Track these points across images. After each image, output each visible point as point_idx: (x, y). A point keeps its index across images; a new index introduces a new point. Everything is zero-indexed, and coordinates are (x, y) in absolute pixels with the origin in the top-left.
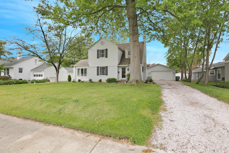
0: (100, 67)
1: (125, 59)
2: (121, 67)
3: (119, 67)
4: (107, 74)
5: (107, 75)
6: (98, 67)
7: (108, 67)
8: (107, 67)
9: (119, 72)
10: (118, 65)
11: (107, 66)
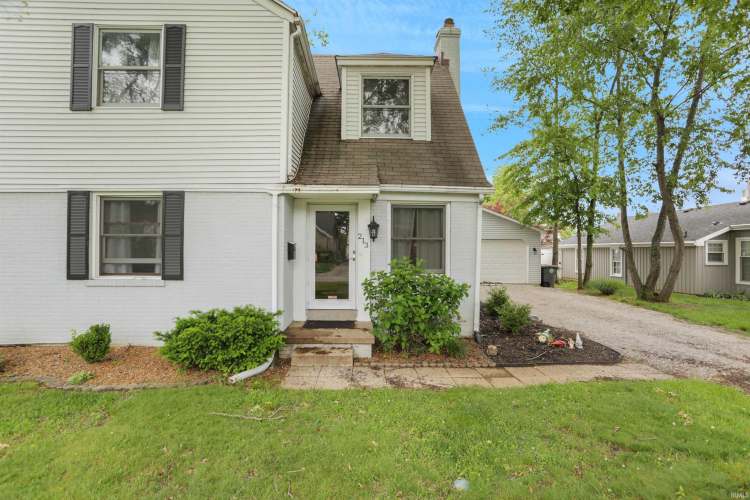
0: (107, 203)
1: (340, 141)
2: (309, 203)
3: (292, 201)
4: (174, 272)
5: (180, 277)
6: (78, 201)
7: (188, 198)
8: (174, 201)
9: (291, 251)
10: (290, 189)
11: (180, 195)
